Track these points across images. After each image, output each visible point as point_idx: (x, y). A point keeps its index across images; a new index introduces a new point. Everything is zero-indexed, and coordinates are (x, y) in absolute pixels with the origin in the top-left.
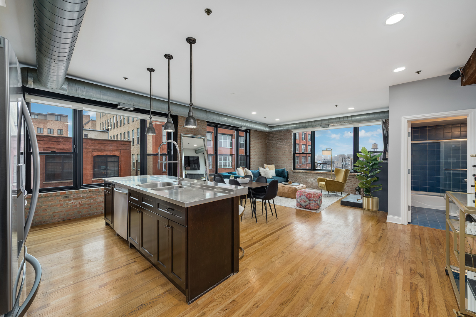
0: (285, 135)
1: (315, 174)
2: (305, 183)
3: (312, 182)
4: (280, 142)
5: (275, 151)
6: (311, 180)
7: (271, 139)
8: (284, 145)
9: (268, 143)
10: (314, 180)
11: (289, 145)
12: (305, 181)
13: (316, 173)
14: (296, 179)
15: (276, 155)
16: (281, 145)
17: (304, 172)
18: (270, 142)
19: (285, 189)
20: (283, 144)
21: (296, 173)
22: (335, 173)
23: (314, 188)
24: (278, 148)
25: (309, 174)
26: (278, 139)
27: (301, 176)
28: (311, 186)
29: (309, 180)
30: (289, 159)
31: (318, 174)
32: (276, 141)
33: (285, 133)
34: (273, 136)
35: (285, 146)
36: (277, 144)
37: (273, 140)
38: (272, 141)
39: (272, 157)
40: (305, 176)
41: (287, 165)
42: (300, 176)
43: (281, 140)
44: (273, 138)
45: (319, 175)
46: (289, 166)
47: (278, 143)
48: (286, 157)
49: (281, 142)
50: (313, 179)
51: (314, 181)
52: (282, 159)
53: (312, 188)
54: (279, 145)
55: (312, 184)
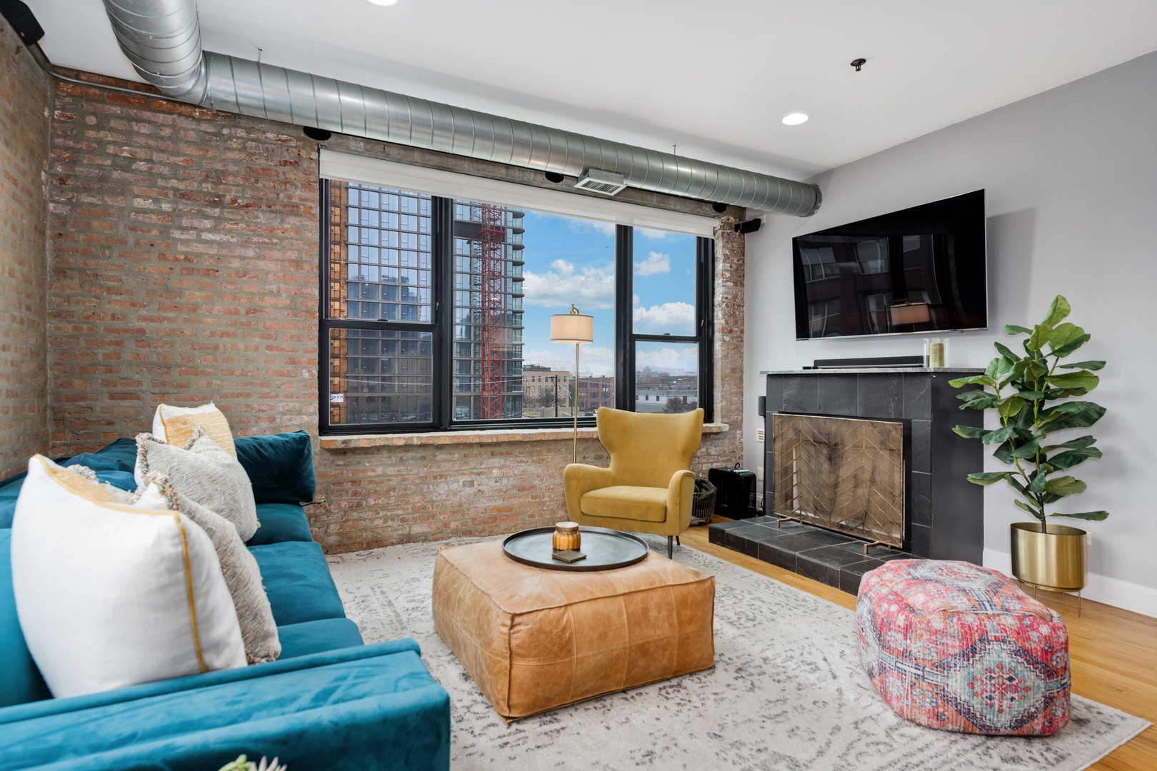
0: (253, 174)
1: (476, 451)
2: (415, 510)
3: (456, 499)
4: (208, 224)
5: (151, 293)
6: (455, 486)
7: (102, 179)
8: (250, 253)
9: (64, 210)
10: (472, 484)
11: (292, 255)
12: (417, 498)
13: (481, 445)
14: (355, 494)
15: (162, 319)
16: (221, 244)
17: (416, 442)
18: (85, 199)
19: (653, 613)
20: (246, 243)
21: (351, 458)
22: (599, 429)
23: (469, 533)
24: (190, 271)
25: (440, 456)
26: (184, 195)
27: (390, 471)
28: (453, 525)
29: (443, 488)
30: (293, 362)
31: (490, 449)
32: (166, 207)
33: (262, 162)
34: (133, 159)
35: (259, 257)
36: (177, 234)
37: (123, 189)
38: (120, 202)
39: (112, 337)
40: (414, 470)
41: (281, 406)
42: (379, 470)
43: (214, 204)
44: (125, 169)
45: (497, 449)
46: (300, 413)
47: (184, 229)
48: (269, 348)
49: (219, 219)
50: (462, 479)
51: (469, 490)
52: (227, 360)
53: (456, 533)
54: (199, 248)
55: (458, 510)
